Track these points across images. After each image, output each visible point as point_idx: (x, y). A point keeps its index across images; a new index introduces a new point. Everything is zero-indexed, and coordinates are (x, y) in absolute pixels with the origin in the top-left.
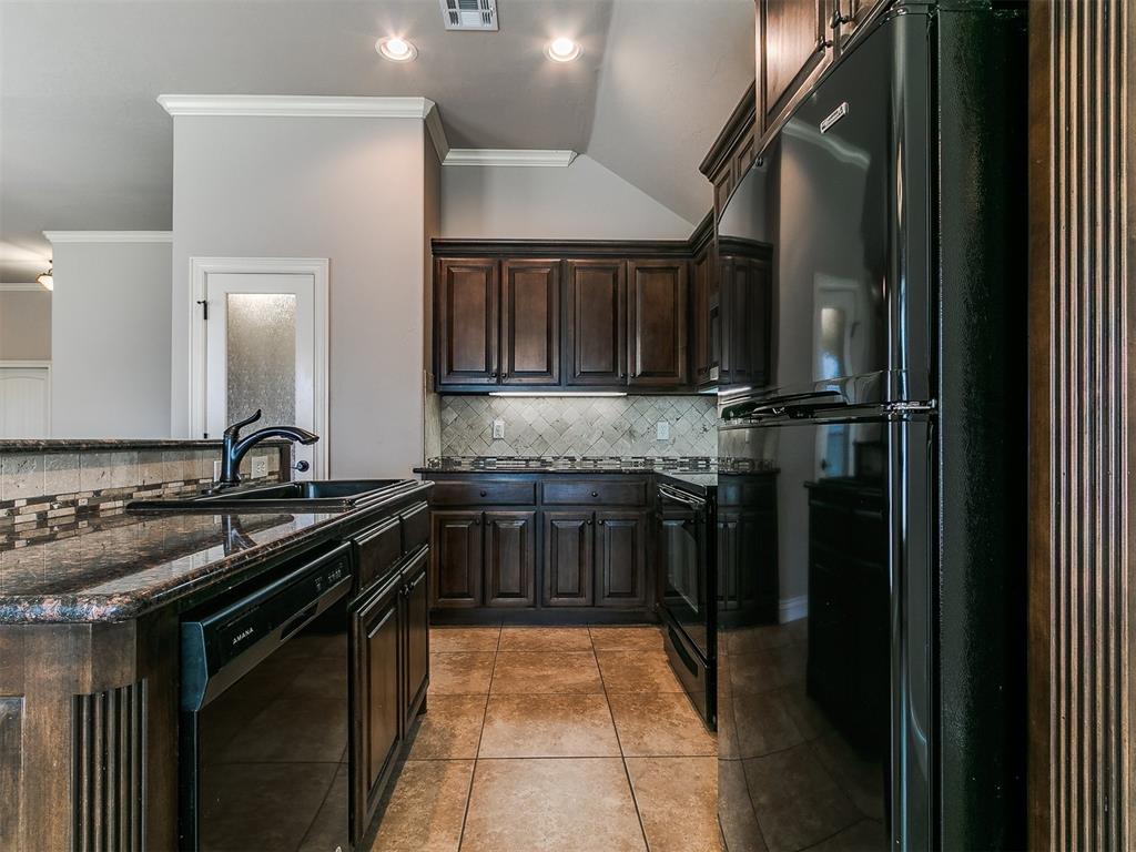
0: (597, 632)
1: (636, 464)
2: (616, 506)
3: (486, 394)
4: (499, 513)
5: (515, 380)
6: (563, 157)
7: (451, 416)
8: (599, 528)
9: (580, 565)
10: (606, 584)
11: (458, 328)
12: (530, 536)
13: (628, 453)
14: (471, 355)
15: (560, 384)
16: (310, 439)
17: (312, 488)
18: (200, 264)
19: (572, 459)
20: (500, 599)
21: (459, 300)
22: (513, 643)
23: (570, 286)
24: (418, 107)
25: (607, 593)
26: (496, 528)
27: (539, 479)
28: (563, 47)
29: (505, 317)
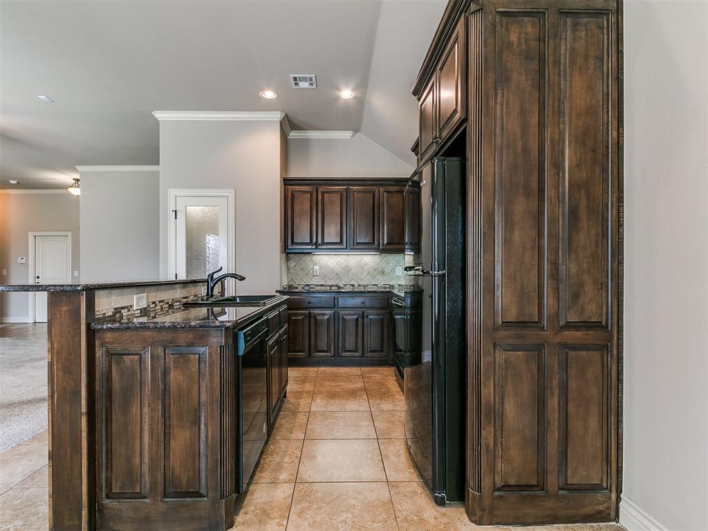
0: (363, 369)
1: (385, 288)
2: (373, 308)
3: (311, 253)
4: (317, 312)
5: (325, 247)
6: (347, 135)
7: (292, 264)
8: (365, 319)
9: (356, 336)
10: (369, 346)
12: (332, 323)
13: (381, 282)
14: (303, 234)
15: (346, 249)
16: (242, 279)
17: (238, 299)
18: (172, 193)
19: (353, 286)
20: (318, 353)
21: (297, 208)
22: (324, 373)
23: (352, 200)
24: (277, 116)
25: (369, 350)
26: (316, 319)
27: (336, 295)
28: (347, 94)
29: (320, 216)
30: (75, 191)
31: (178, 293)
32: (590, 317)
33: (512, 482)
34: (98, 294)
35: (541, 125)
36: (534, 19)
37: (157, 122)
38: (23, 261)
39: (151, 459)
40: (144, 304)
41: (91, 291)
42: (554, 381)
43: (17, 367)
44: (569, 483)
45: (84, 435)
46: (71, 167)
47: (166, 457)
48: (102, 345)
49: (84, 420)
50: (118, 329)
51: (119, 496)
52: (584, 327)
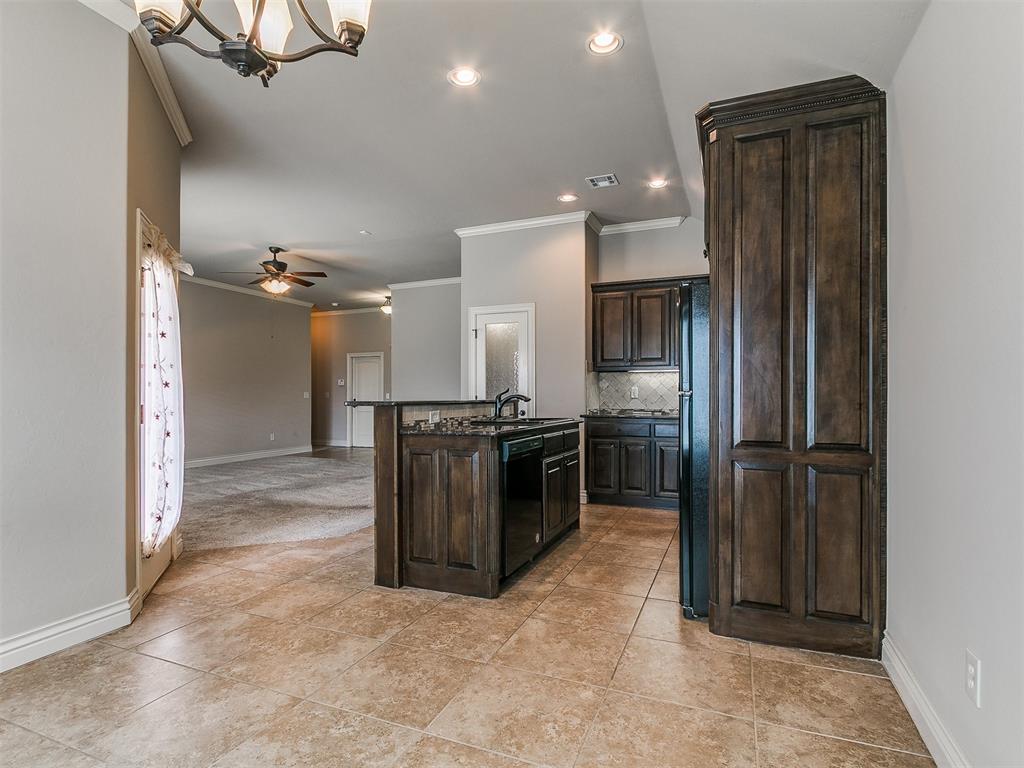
3: (626, 371)
4: (630, 441)
5: (642, 363)
6: (675, 221)
7: (604, 384)
11: (607, 333)
14: (615, 349)
15: (662, 358)
16: (527, 400)
18: (473, 311)
20: (630, 491)
24: (581, 216)
26: (627, 450)
27: (652, 422)
28: (658, 183)
29: (635, 326)
30: (387, 310)
31: (467, 413)
32: (844, 439)
33: (752, 598)
34: (405, 408)
35: (785, 245)
36: (776, 139)
37: (458, 240)
38: (343, 383)
39: (439, 535)
40: (437, 419)
41: (400, 405)
42: (800, 503)
43: (342, 482)
44: (819, 609)
45: (396, 509)
46: (384, 286)
47: (450, 535)
48: (407, 446)
49: (396, 499)
50: (416, 435)
51: (418, 560)
52: (838, 449)
